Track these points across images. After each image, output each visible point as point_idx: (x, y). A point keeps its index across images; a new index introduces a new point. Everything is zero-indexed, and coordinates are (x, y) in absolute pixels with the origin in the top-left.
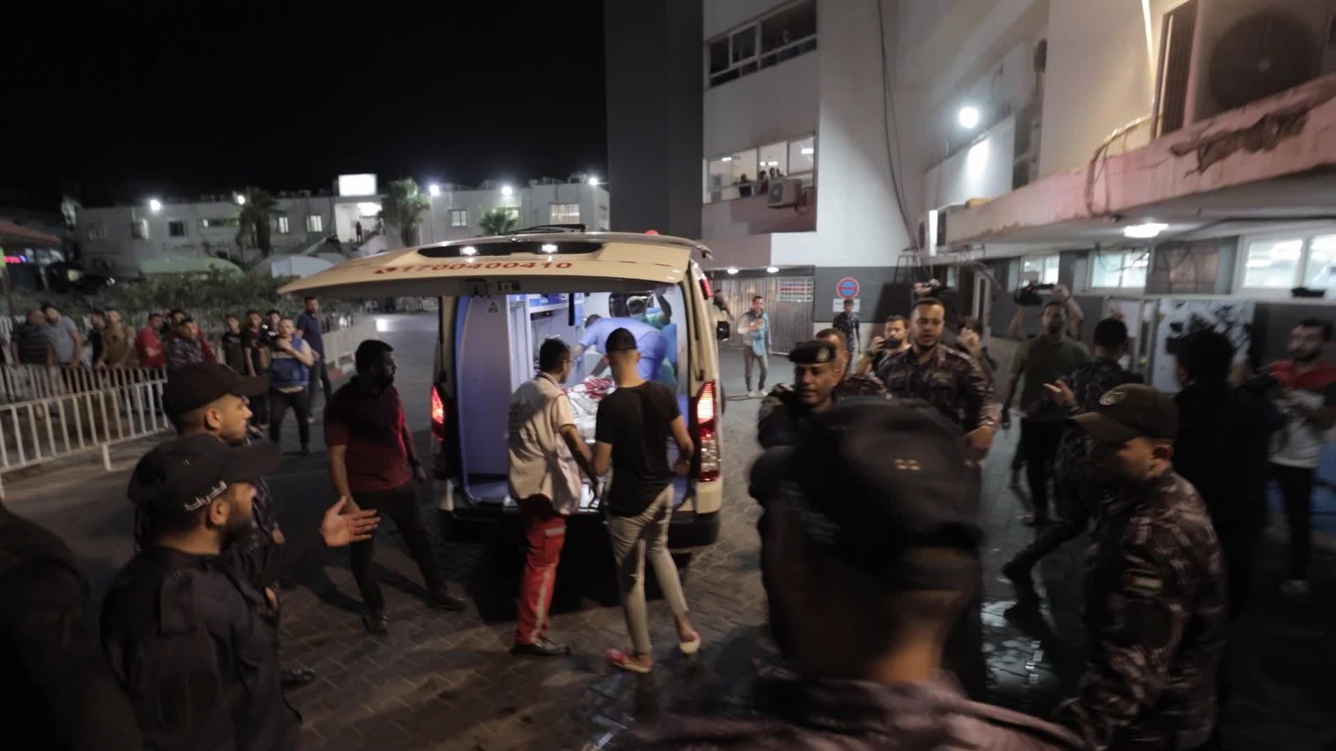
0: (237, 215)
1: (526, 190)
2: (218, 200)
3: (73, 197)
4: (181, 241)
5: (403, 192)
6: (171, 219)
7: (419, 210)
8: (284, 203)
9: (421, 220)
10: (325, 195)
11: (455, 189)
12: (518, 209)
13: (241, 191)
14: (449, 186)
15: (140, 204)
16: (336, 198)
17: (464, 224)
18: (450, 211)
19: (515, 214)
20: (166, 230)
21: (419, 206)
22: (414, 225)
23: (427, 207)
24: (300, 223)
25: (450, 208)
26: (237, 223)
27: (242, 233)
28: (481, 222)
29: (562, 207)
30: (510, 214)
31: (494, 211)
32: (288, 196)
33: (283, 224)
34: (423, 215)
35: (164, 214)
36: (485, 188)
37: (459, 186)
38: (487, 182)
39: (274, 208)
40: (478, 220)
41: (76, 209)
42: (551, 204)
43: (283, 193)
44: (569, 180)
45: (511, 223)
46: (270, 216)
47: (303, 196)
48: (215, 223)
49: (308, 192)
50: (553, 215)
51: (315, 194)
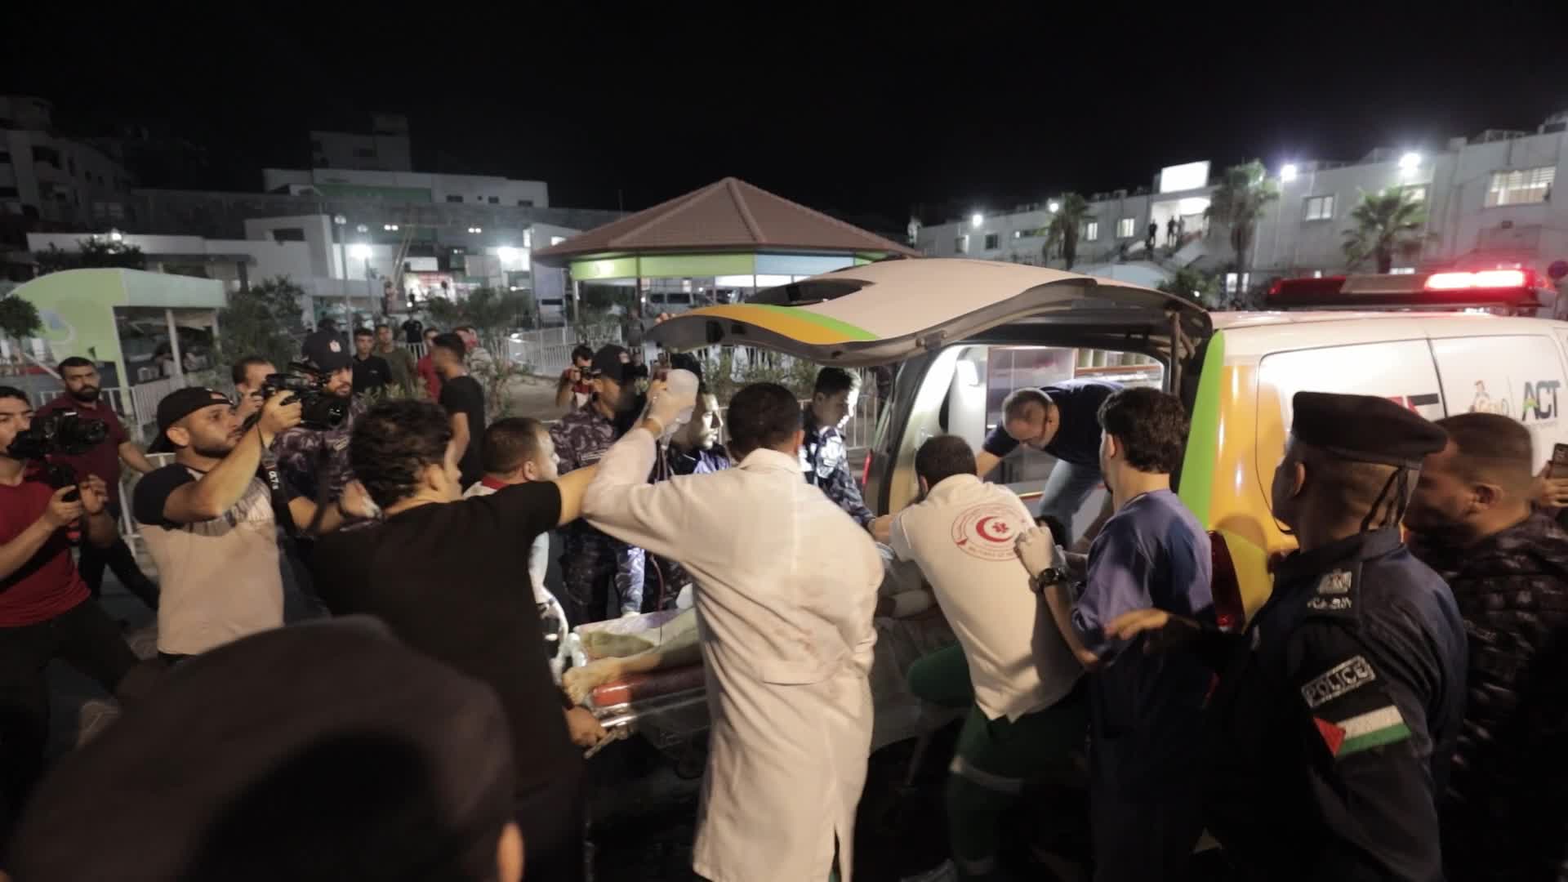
0: (1048, 223)
1: (1445, 158)
2: (1032, 209)
3: (918, 216)
4: (994, 253)
5: (1244, 178)
6: (988, 232)
7: (1261, 201)
8: (1096, 207)
9: (1261, 215)
10: (1142, 194)
11: (1321, 167)
12: (1426, 186)
13: (1055, 195)
14: (1313, 164)
15: (966, 220)
16: (1155, 196)
17: (1327, 215)
18: (1307, 200)
19: (1419, 195)
20: (983, 243)
21: (1262, 196)
22: (1251, 221)
23: (1274, 197)
24: (1111, 227)
25: (1310, 195)
26: (1046, 232)
27: (1050, 242)
28: (1358, 210)
29: (1517, 175)
30: (1408, 197)
31: (1382, 194)
32: (1102, 199)
33: (1092, 230)
34: (1267, 208)
35: (985, 226)
36: (1371, 161)
37: (1328, 163)
38: (1376, 152)
39: (1085, 213)
40: (1351, 208)
41: (918, 228)
42: (1493, 172)
43: (1097, 196)
44: (1542, 128)
45: (1409, 209)
46: (1081, 222)
47: (1118, 196)
48: (1026, 234)
49: (1124, 192)
50: (1494, 190)
51: (1131, 193)
